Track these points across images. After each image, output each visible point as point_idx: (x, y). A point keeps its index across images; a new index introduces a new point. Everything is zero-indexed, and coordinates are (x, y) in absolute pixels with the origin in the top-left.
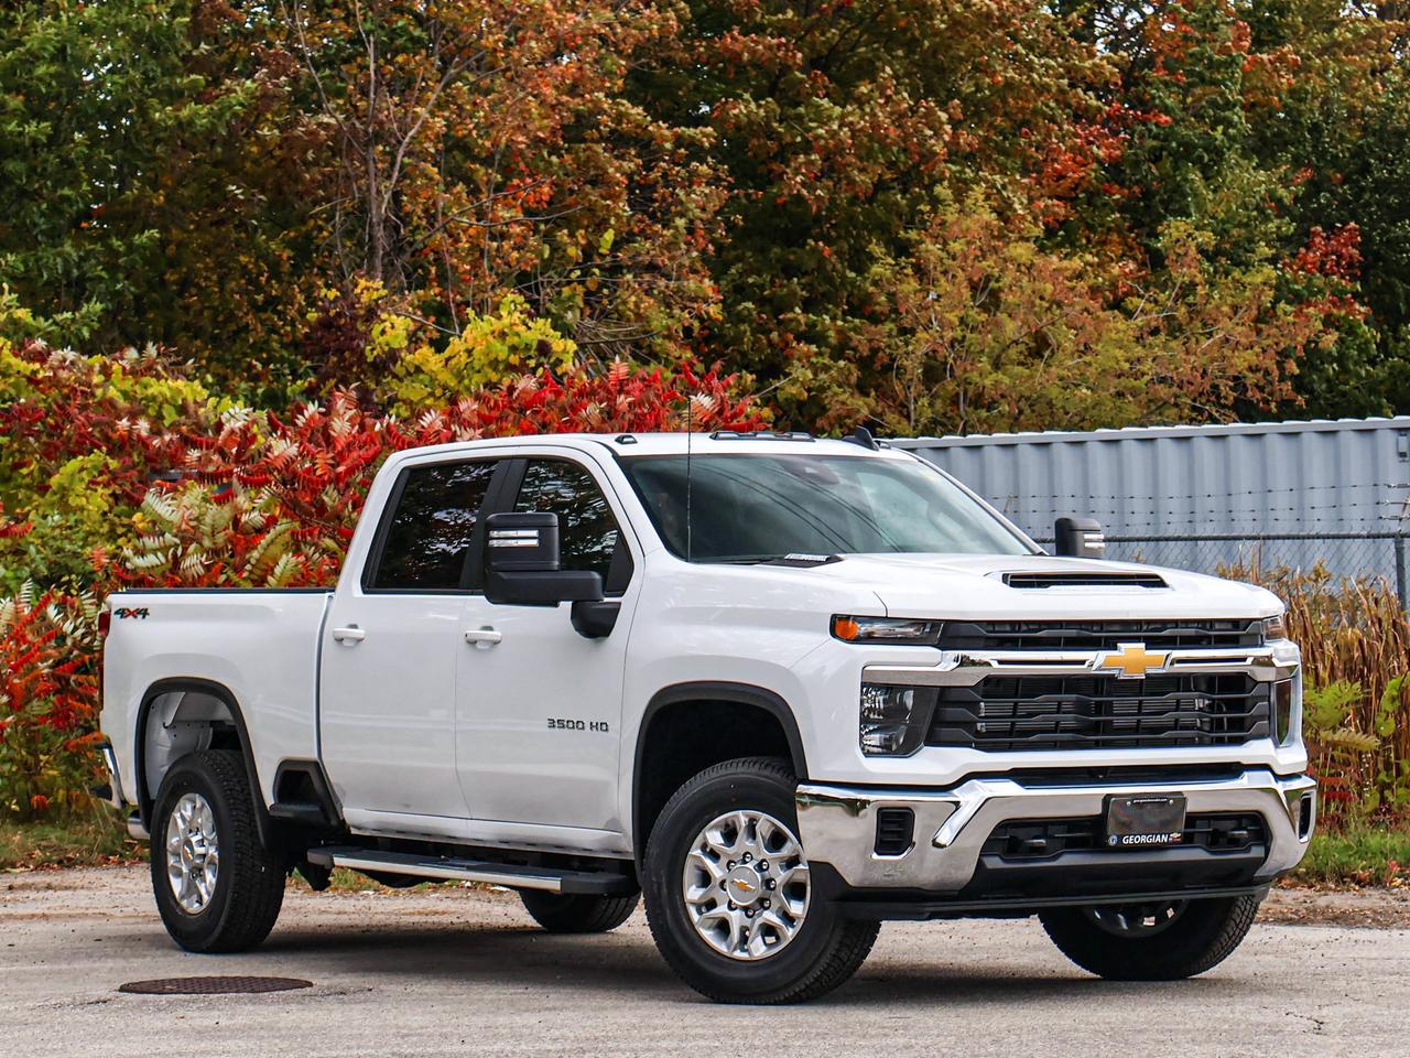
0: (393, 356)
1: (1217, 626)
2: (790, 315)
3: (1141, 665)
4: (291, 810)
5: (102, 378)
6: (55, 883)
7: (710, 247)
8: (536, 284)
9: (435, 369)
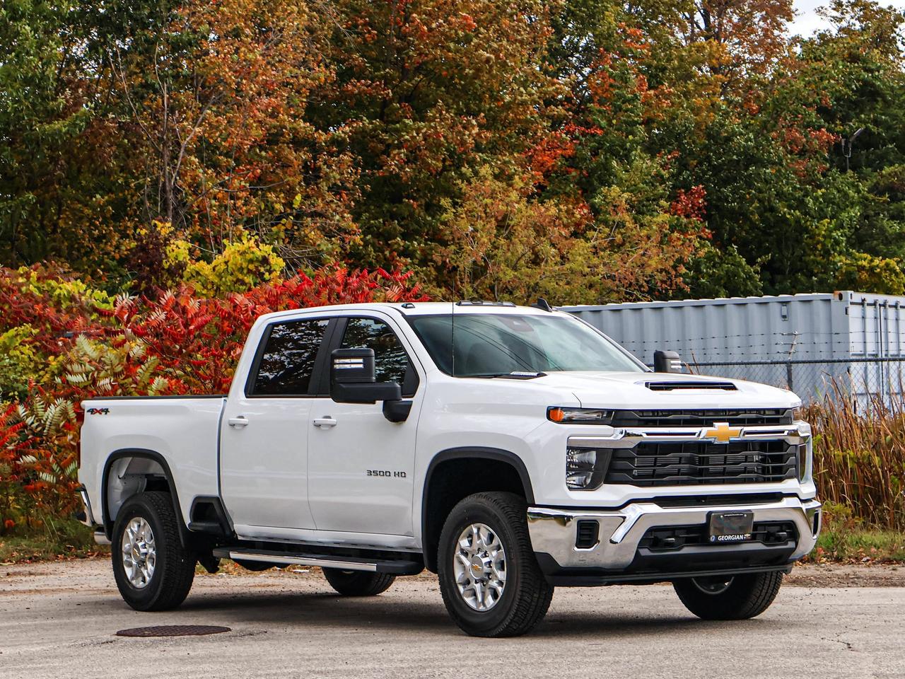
0: (181, 266)
1: (767, 412)
2: (394, 241)
3: (726, 435)
4: (201, 525)
5: (25, 280)
6: (33, 571)
7: (353, 203)
8: (257, 225)
9: (207, 273)
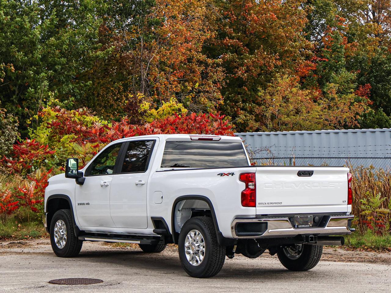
2: (239, 104)
5: (73, 115)
7: (221, 87)
8: (180, 95)
9: (155, 114)
